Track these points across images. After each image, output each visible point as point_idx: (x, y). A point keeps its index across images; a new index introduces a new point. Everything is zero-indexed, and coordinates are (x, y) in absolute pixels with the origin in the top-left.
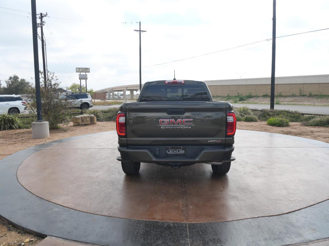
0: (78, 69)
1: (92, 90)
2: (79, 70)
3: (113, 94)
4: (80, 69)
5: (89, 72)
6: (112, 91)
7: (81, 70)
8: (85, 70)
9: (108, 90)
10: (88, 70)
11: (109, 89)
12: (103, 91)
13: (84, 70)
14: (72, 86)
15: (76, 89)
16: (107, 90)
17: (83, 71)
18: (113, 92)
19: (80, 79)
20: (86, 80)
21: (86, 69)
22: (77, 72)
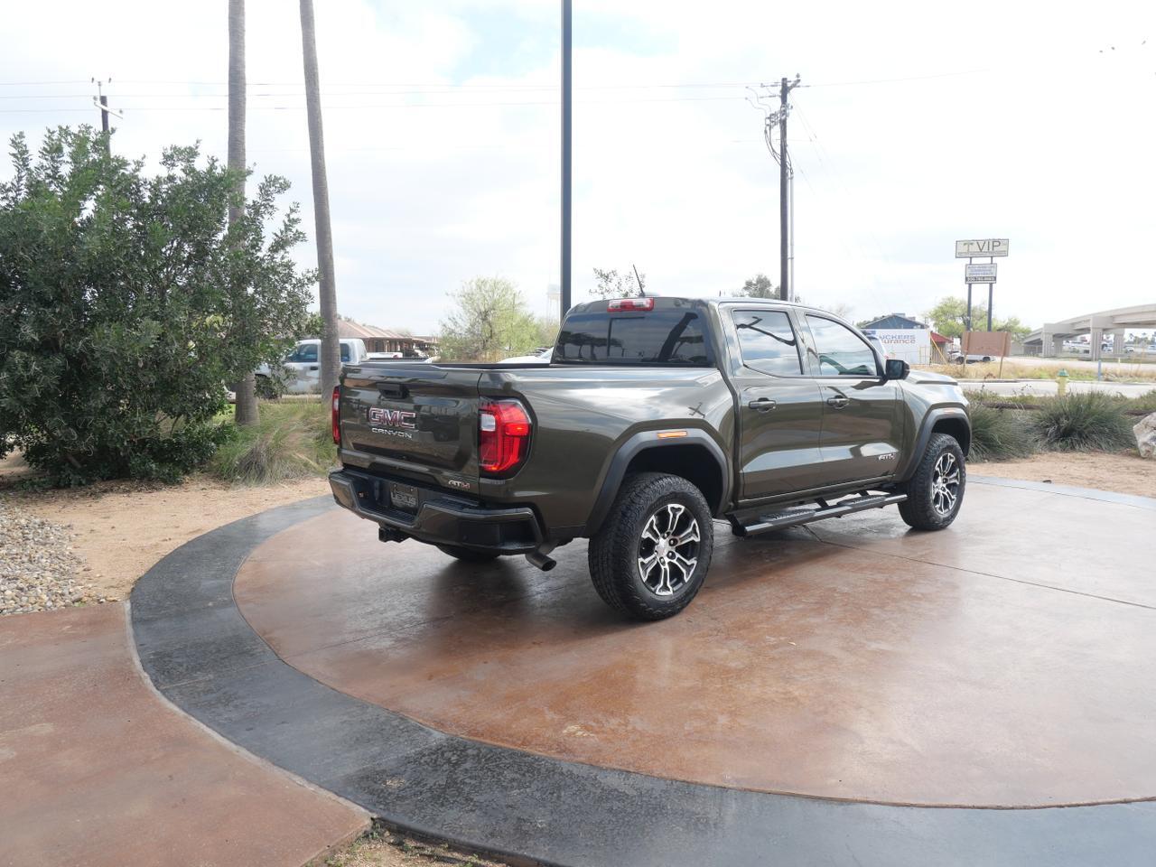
0: (965, 244)
1: (1016, 322)
2: (968, 249)
3: (1119, 337)
4: (972, 244)
5: (1005, 254)
6: (1109, 326)
7: (975, 248)
8: (991, 246)
9: (1091, 322)
10: (1002, 248)
11: (1096, 317)
12: (1073, 324)
13: (985, 249)
14: (941, 308)
15: (954, 318)
16: (1089, 320)
17: (981, 253)
18: (1119, 331)
19: (970, 281)
20: (991, 285)
21: (995, 244)
22: (959, 256)
